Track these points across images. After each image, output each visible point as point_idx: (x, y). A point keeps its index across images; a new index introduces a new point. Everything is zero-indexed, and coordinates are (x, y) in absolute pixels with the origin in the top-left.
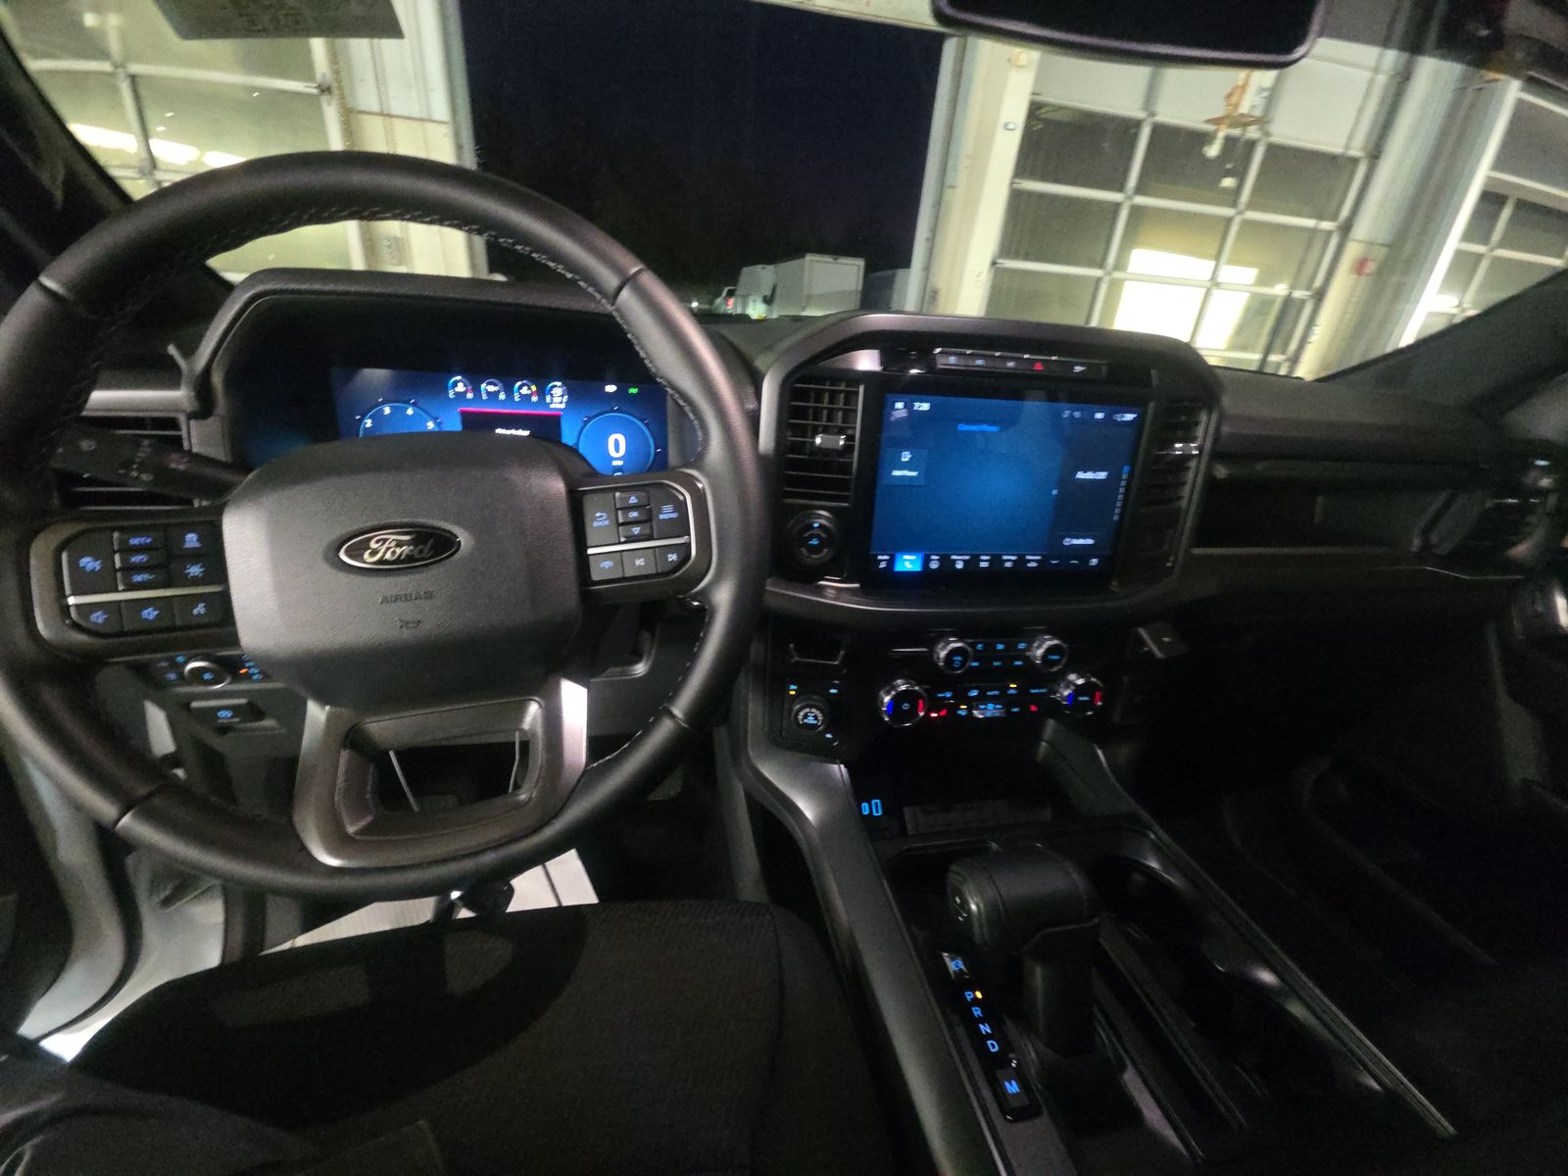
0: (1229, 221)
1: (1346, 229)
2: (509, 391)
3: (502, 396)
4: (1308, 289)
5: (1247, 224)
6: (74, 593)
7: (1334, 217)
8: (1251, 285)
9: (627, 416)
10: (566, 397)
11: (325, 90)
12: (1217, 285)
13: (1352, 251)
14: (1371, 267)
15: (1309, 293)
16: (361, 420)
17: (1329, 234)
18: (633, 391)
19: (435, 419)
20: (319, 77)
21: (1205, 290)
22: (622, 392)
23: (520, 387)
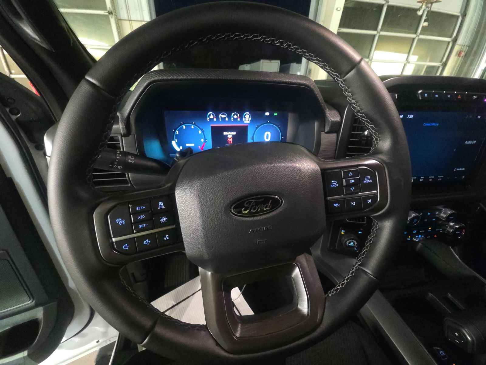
0: (414, 39)
1: (455, 41)
2: (229, 117)
3: (227, 119)
4: (441, 62)
5: (420, 40)
6: (114, 237)
7: (451, 37)
8: (416, 62)
9: (273, 125)
10: (250, 118)
11: (110, 13)
12: (409, 62)
13: (457, 48)
14: (463, 54)
15: (441, 64)
16: (175, 132)
17: (449, 42)
18: (276, 114)
19: (201, 129)
20: (108, 9)
21: (404, 64)
22: (271, 115)
23: (234, 115)
